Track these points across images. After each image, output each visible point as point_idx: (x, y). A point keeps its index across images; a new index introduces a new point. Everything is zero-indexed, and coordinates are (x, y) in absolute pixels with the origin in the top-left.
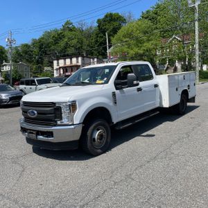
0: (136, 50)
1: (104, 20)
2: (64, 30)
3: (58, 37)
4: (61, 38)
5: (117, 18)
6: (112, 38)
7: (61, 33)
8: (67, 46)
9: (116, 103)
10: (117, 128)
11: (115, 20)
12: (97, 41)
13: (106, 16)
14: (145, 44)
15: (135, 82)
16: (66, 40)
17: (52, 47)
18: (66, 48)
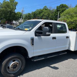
0: (70, 20)
1: (60, 7)
2: (43, 9)
3: (41, 12)
4: (42, 12)
5: (65, 6)
6: (61, 14)
7: (42, 10)
8: (43, 15)
9: (33, 45)
10: (32, 60)
11: (64, 7)
12: (55, 15)
13: (61, 5)
14: (74, 18)
15: (47, 33)
16: (43, 13)
17: (38, 15)
18: (43, 16)
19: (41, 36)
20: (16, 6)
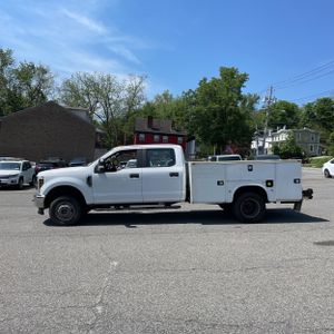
20: (242, 89)
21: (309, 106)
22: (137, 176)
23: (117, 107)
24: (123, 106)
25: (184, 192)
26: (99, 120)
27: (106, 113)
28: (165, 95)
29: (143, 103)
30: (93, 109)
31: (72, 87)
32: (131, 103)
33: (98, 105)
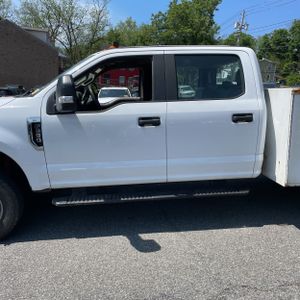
19: (79, 115)
21: (266, 37)
22: (154, 121)
23: (80, 33)
24: (86, 32)
25: (261, 158)
26: (62, 47)
27: (69, 39)
28: (129, 22)
29: (107, 28)
30: (54, 34)
31: (31, 9)
32: (94, 29)
33: (60, 30)
